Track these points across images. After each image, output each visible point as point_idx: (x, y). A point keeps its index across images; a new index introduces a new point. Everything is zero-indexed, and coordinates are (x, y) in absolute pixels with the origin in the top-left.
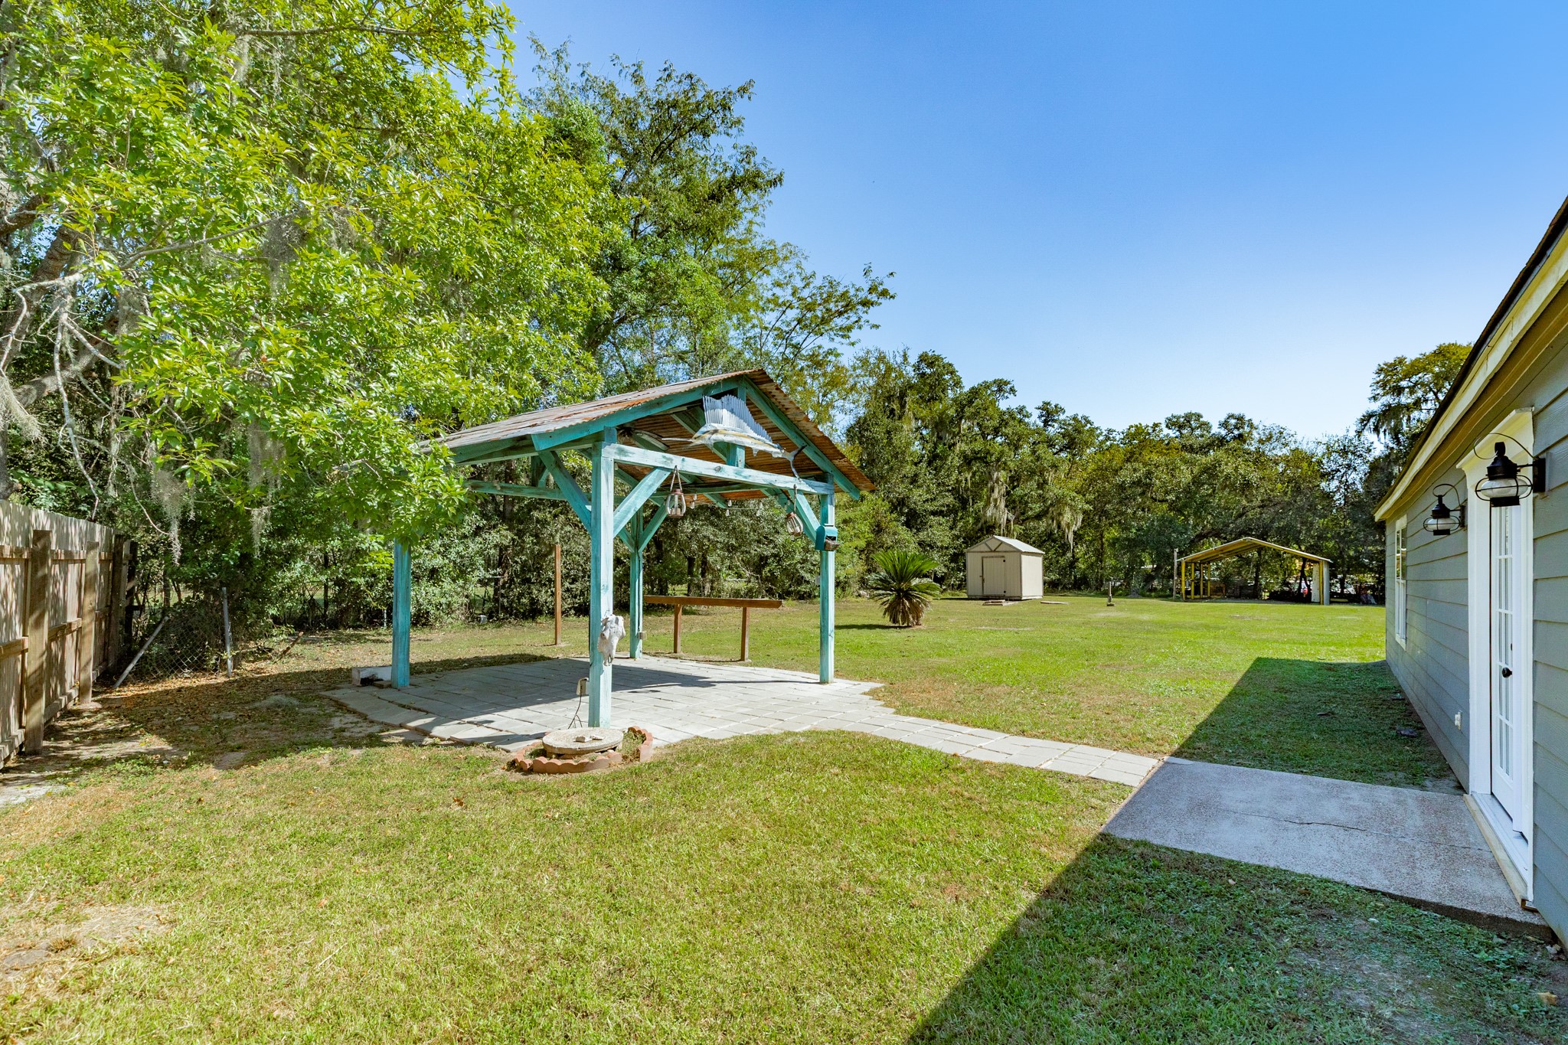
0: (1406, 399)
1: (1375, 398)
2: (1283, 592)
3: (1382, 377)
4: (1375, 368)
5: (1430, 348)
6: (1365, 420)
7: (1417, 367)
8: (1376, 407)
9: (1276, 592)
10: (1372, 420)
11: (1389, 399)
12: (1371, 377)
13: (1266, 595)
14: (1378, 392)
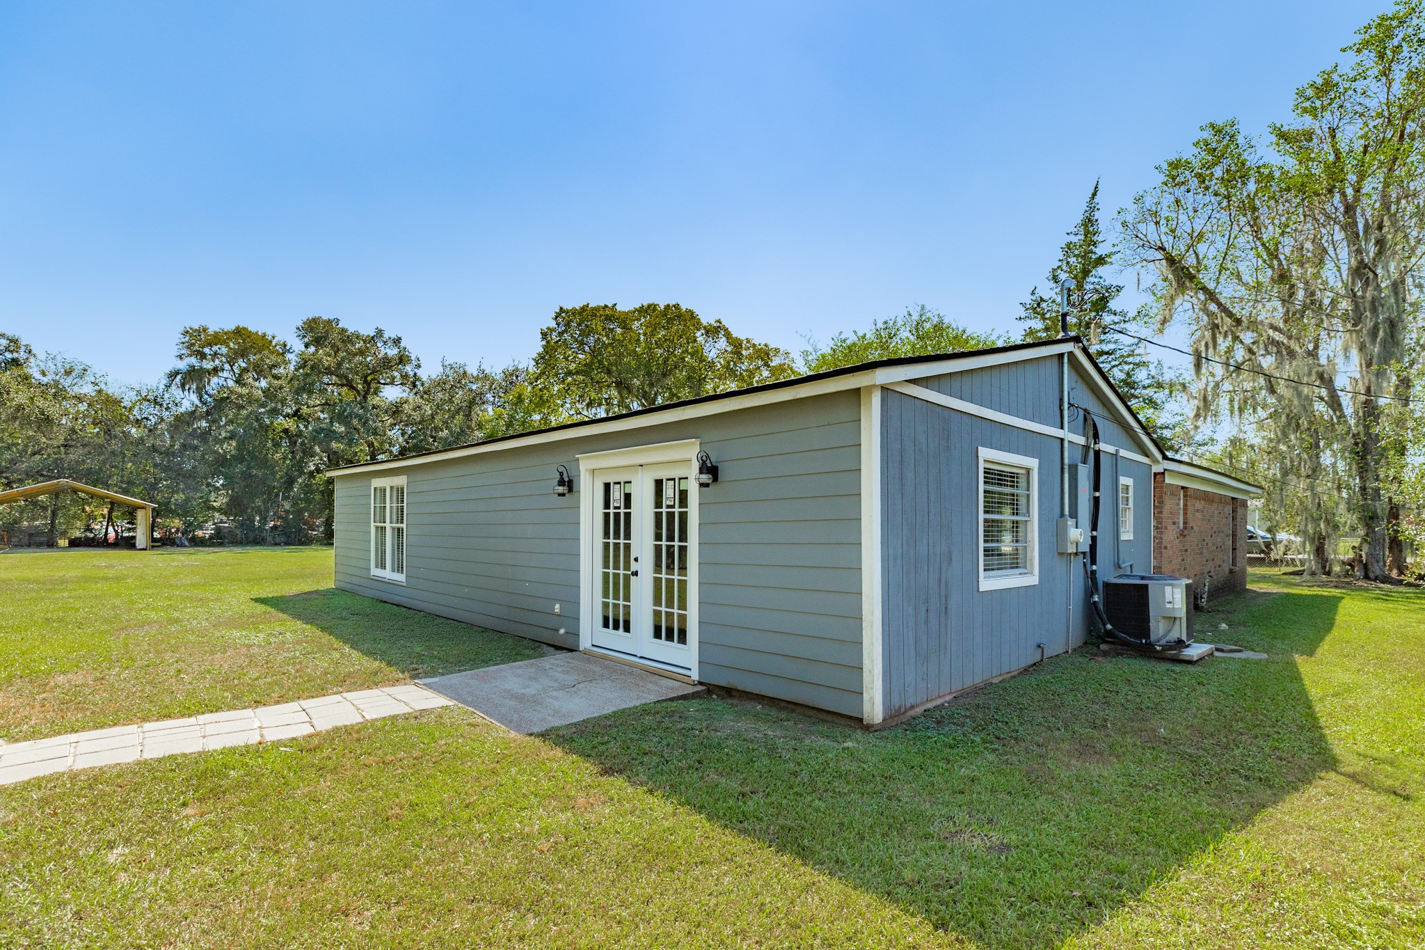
0: (208, 365)
1: (180, 357)
2: (87, 538)
3: (187, 339)
4: (182, 330)
5: (230, 326)
6: (173, 375)
7: (217, 339)
8: (182, 365)
9: (76, 539)
10: (179, 377)
11: (193, 361)
12: (178, 338)
13: (63, 542)
14: (183, 352)
